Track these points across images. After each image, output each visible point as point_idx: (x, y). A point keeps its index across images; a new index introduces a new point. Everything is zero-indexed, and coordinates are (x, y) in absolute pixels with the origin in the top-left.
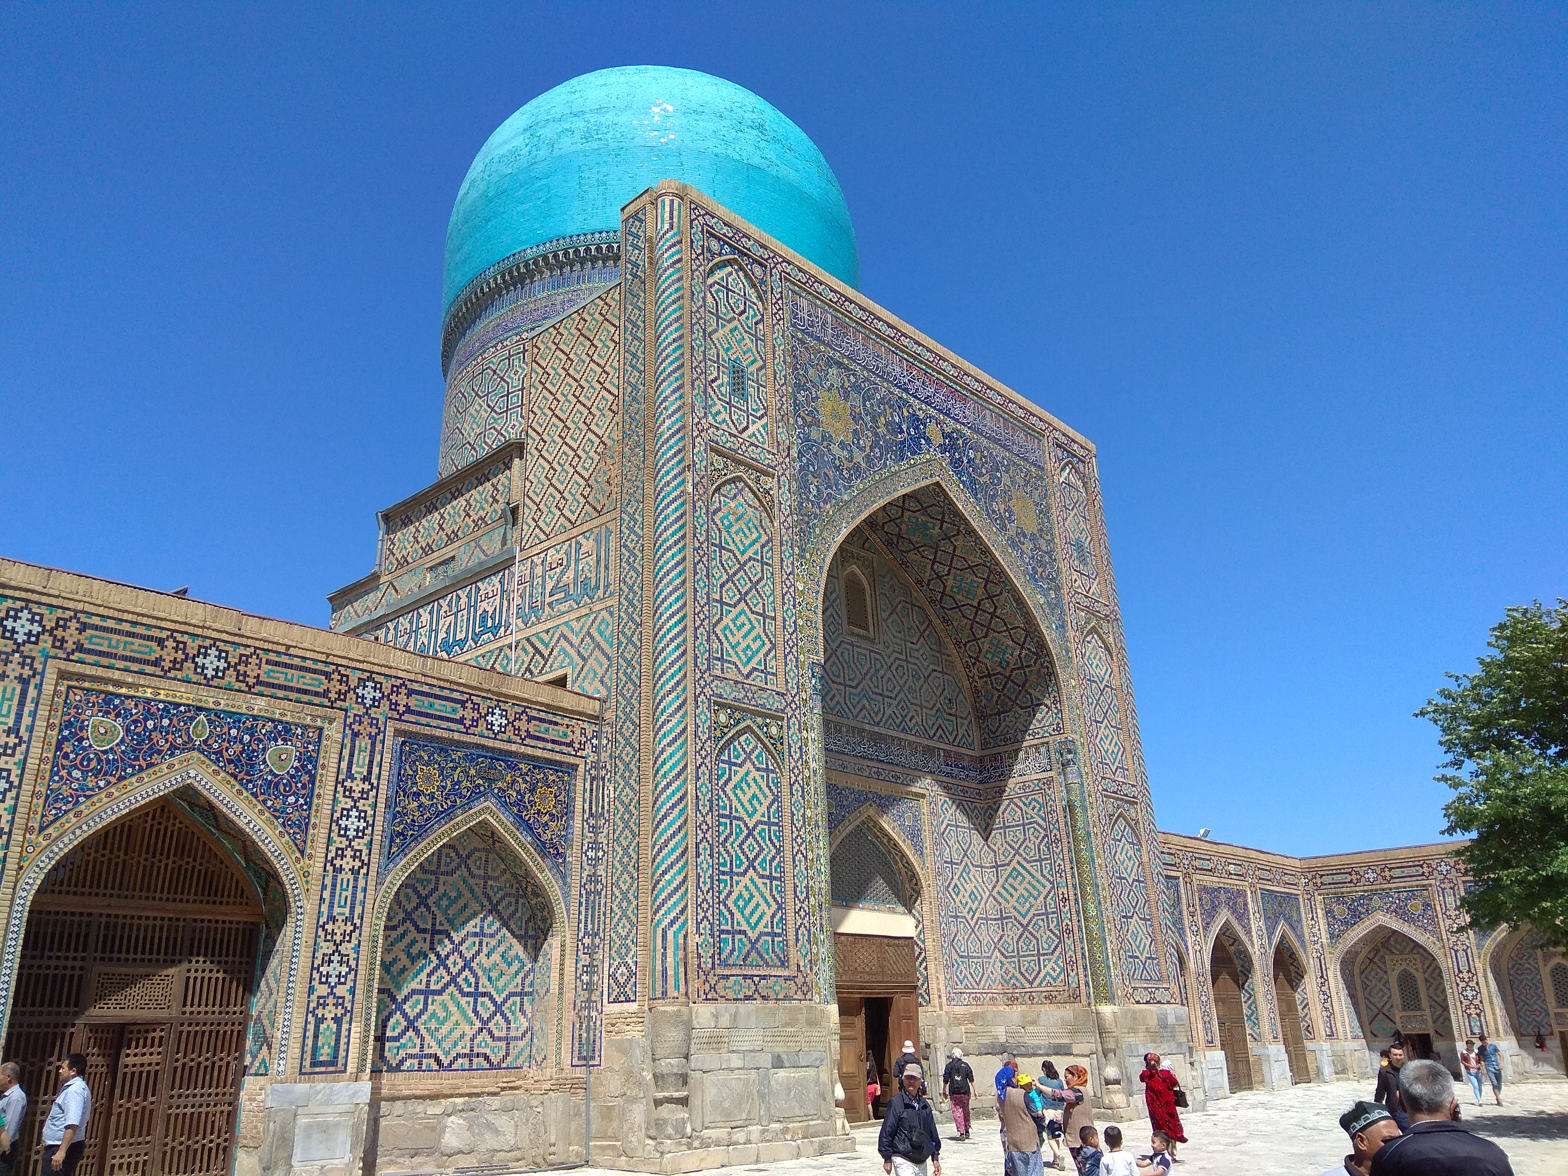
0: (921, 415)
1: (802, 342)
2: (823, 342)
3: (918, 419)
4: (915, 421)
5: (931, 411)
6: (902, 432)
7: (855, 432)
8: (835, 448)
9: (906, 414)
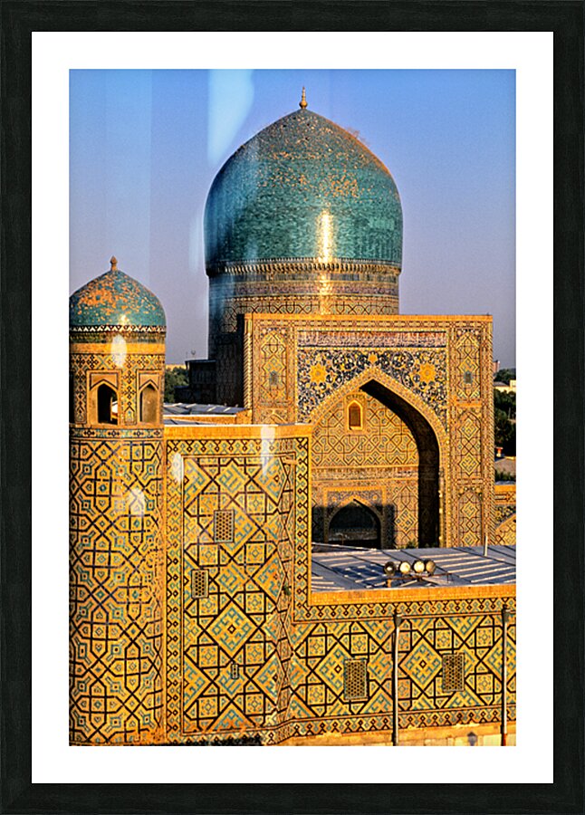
0: (365, 354)
1: (303, 351)
2: (314, 346)
3: (364, 356)
4: (362, 357)
5: (372, 349)
6: (353, 365)
7: (328, 377)
8: (316, 388)
9: (356, 356)
